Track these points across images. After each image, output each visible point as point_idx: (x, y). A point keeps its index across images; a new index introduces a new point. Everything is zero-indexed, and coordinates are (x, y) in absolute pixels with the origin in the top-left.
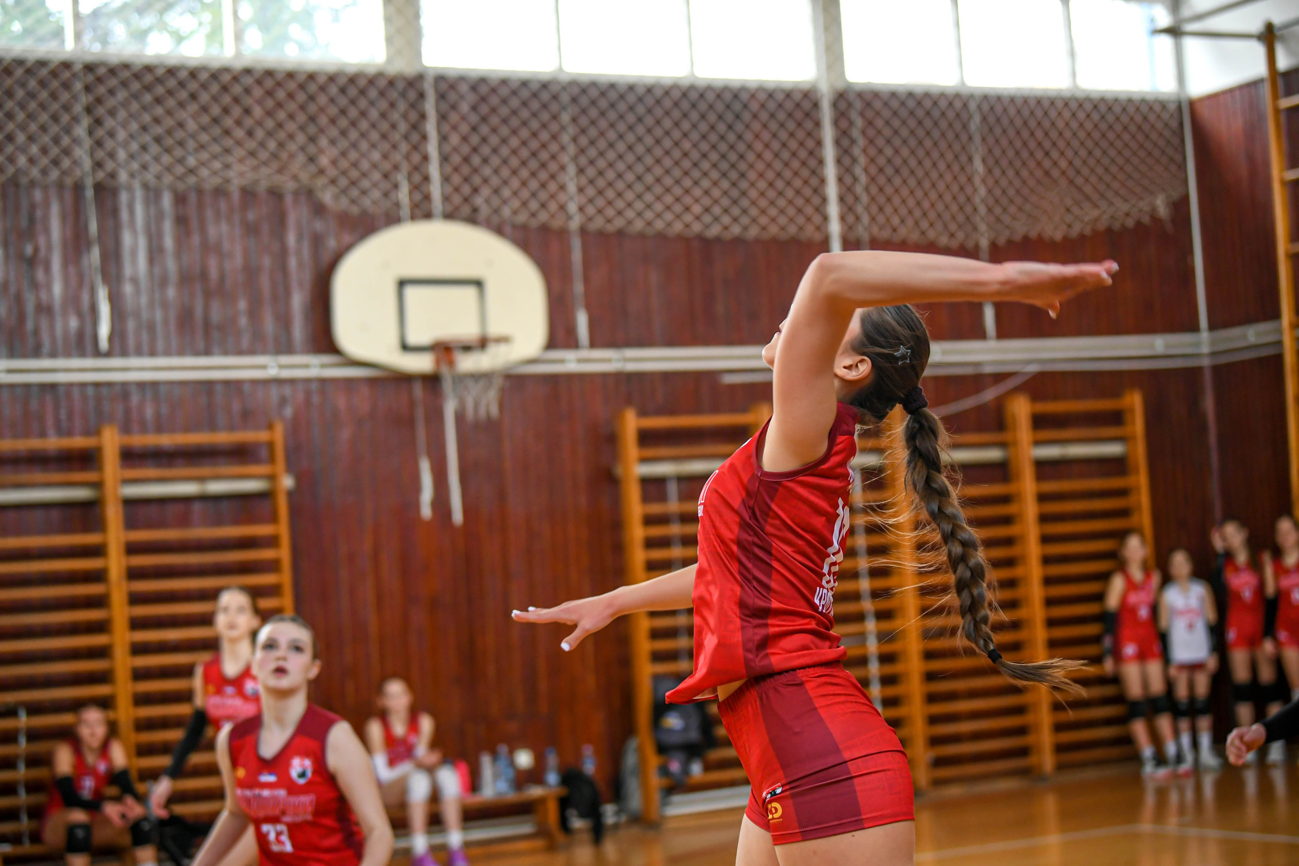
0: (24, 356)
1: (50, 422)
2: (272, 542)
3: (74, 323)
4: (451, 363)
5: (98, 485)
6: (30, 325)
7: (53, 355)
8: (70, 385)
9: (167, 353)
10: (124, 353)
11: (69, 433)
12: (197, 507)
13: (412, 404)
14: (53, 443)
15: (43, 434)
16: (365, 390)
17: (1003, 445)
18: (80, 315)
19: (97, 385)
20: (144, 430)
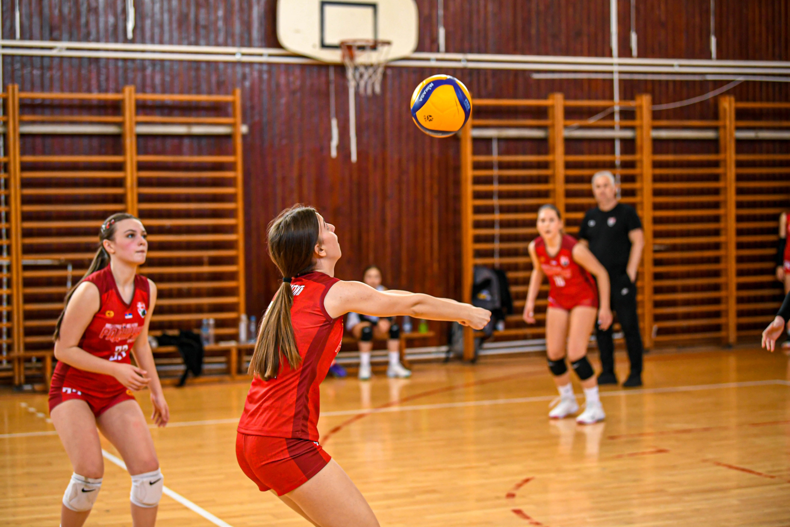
0: (79, 40)
1: (94, 82)
2: (231, 167)
3: (111, 20)
4: (352, 57)
5: (120, 124)
6: (83, 20)
7: (98, 40)
8: (108, 59)
9: (171, 43)
10: (143, 42)
11: (106, 91)
12: (186, 141)
13: (328, 83)
14: (95, 96)
15: (89, 91)
16: (297, 72)
17: (716, 128)
18: (115, 15)
19: (125, 60)
20: (154, 91)
